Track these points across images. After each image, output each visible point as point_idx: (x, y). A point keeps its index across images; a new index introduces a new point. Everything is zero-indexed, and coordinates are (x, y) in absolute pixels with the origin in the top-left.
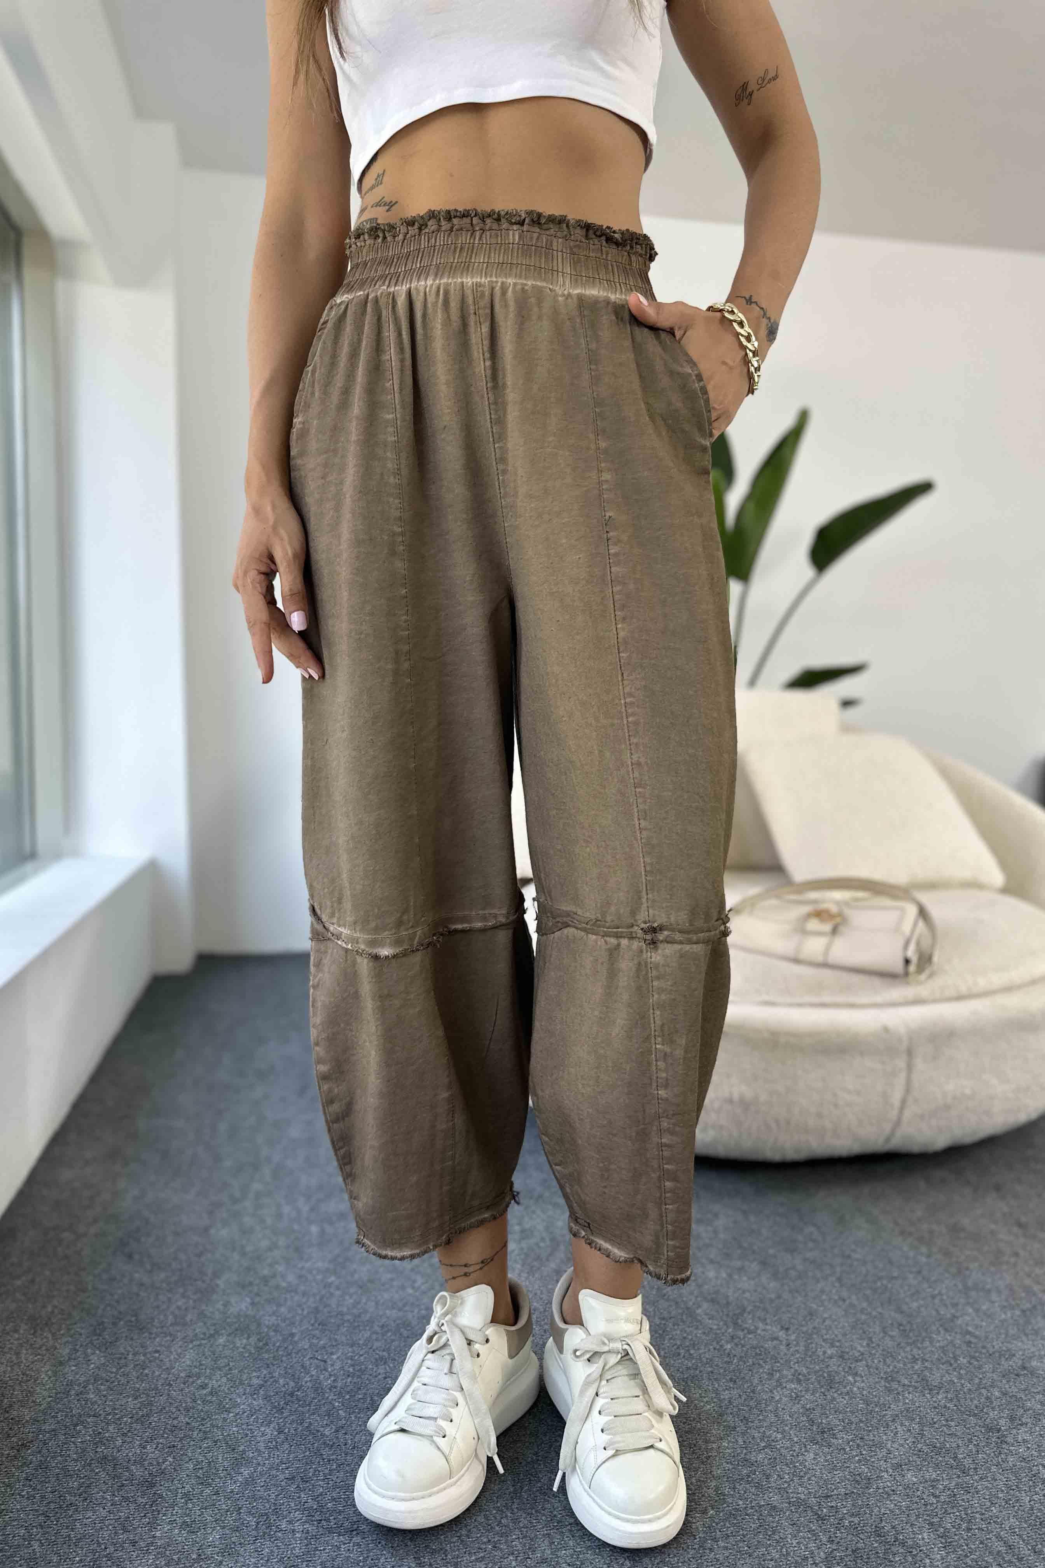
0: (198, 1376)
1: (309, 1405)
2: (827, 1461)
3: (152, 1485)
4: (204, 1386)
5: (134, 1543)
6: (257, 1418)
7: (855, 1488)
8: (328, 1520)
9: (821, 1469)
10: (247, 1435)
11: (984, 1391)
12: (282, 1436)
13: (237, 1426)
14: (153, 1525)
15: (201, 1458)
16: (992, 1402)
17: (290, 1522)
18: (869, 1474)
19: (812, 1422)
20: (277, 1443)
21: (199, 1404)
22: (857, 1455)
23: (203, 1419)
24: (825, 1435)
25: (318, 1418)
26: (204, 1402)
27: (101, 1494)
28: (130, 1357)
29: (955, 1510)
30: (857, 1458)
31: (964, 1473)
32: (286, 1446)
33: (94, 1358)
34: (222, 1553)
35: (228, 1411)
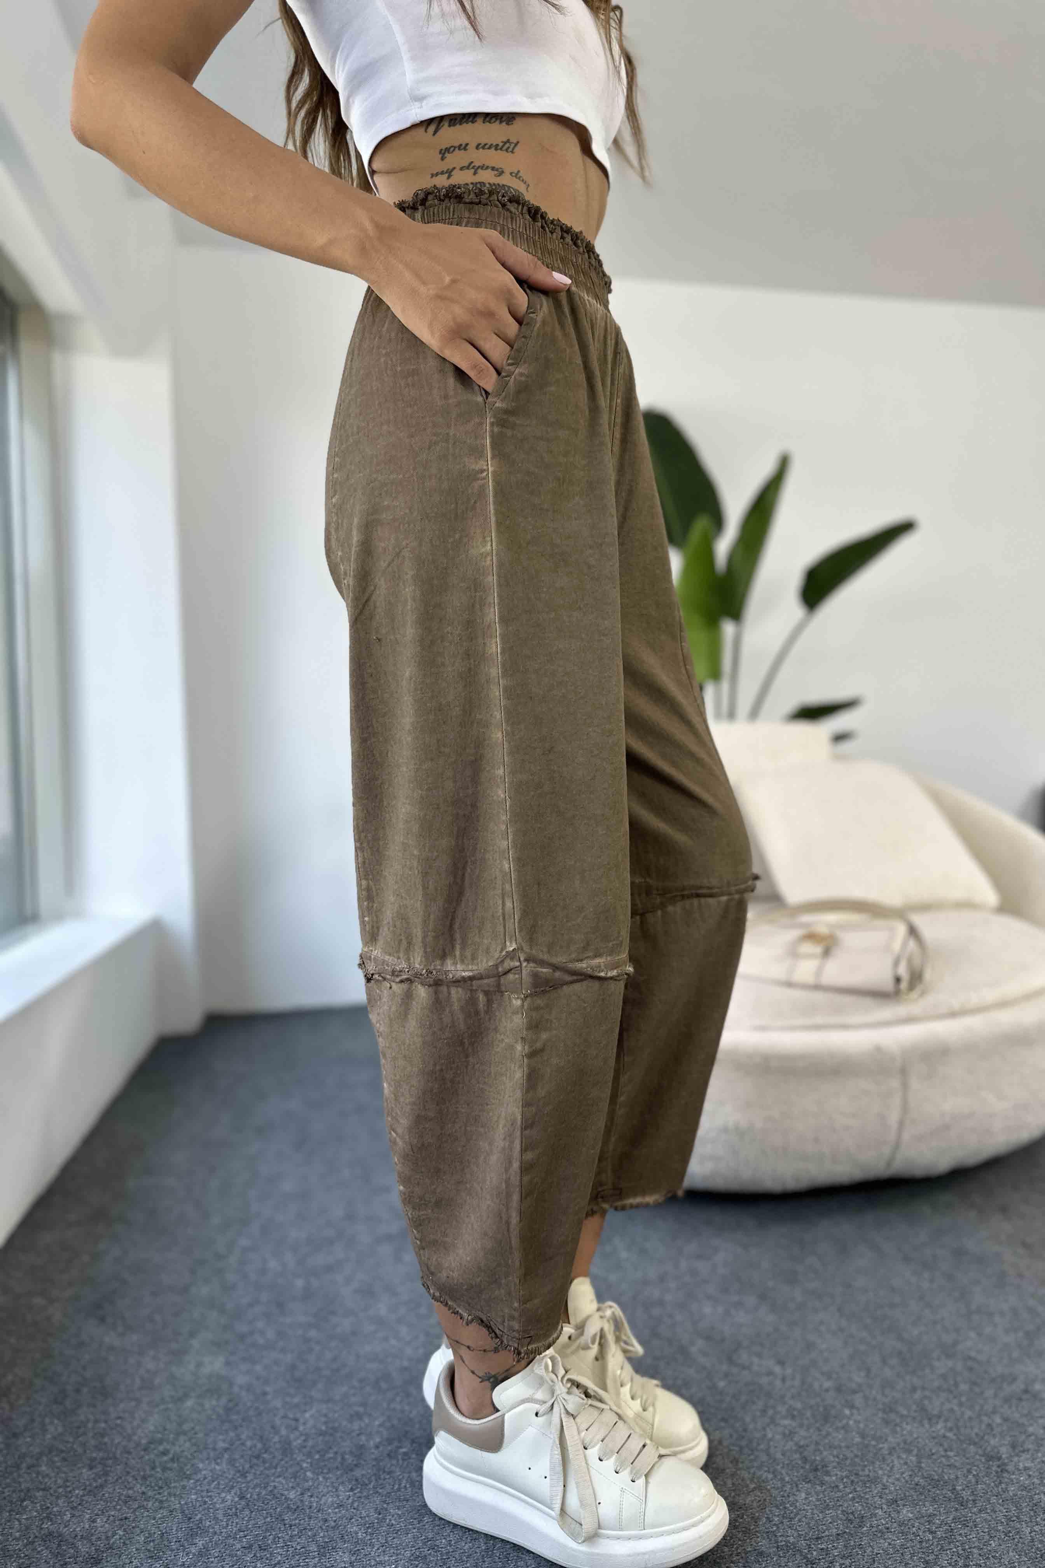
0: (161, 1442)
1: (276, 1468)
2: (818, 1500)
4: (165, 1453)
6: (219, 1484)
7: (847, 1528)
9: (812, 1509)
10: (205, 1503)
11: (985, 1419)
12: (243, 1503)
13: (196, 1494)
16: (992, 1429)
18: (863, 1512)
19: (805, 1460)
20: (237, 1509)
21: (158, 1472)
22: (851, 1493)
23: (161, 1488)
24: (819, 1474)
25: (284, 1482)
26: (164, 1469)
28: (90, 1425)
29: (952, 1546)
30: (851, 1496)
31: (962, 1506)
32: (247, 1512)
33: (51, 1428)
35: (189, 1478)
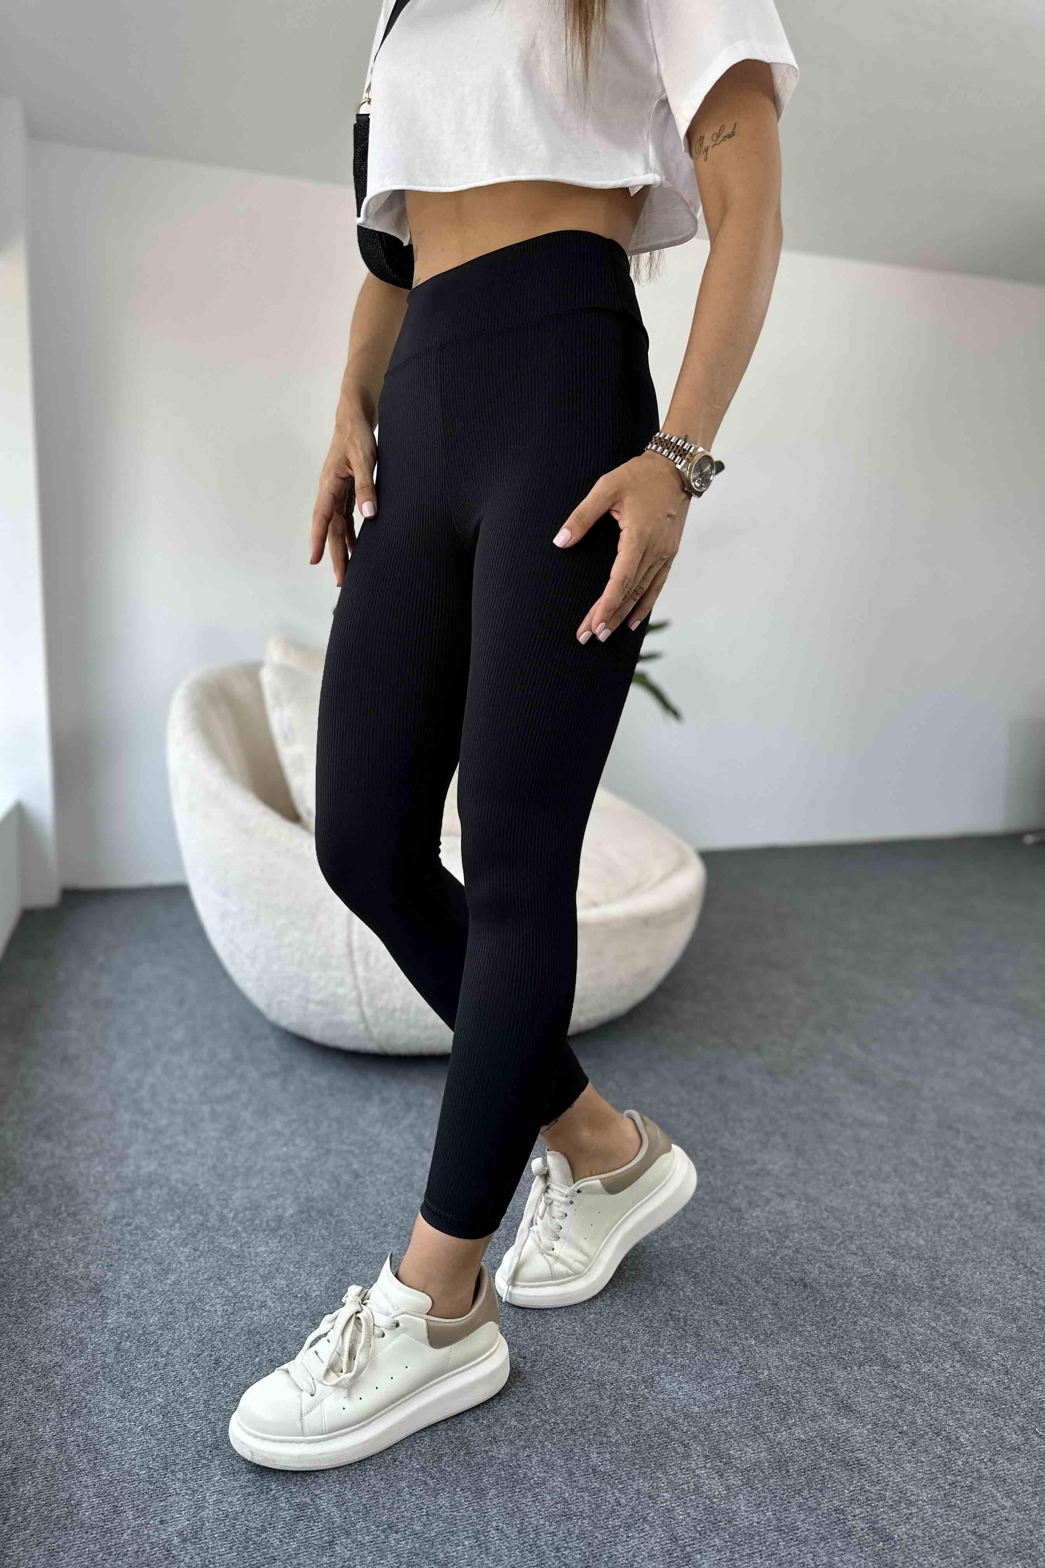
0: (123, 1217)
3: (99, 1291)
4: (129, 1224)
5: (91, 1328)
6: (176, 1242)
8: (241, 1302)
10: (169, 1254)
11: (732, 1187)
12: (198, 1253)
13: (160, 1249)
14: (104, 1315)
15: (135, 1271)
16: (736, 1193)
17: (212, 1306)
21: (127, 1236)
23: (133, 1246)
25: (226, 1239)
26: (131, 1234)
27: (58, 1300)
32: (202, 1259)
33: (32, 1211)
34: (161, 1328)
35: (153, 1239)
